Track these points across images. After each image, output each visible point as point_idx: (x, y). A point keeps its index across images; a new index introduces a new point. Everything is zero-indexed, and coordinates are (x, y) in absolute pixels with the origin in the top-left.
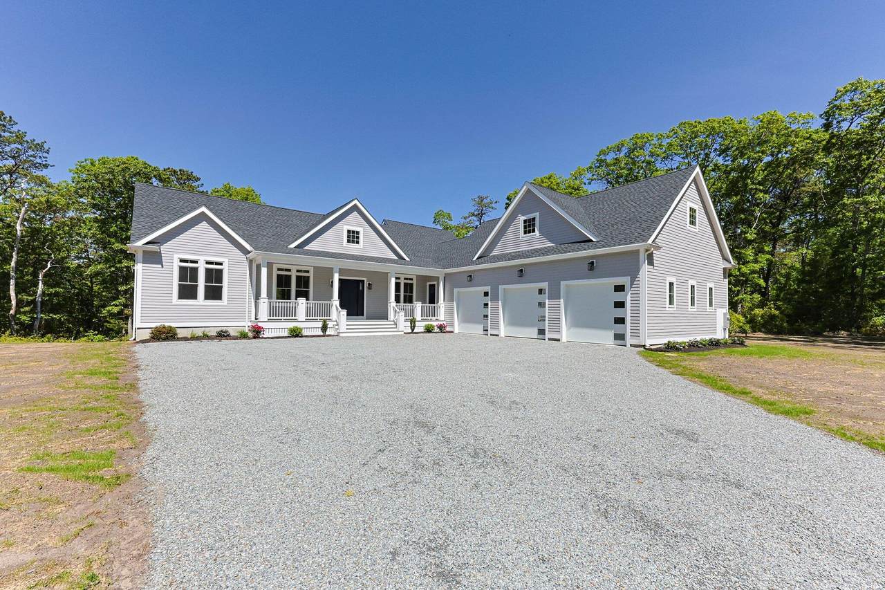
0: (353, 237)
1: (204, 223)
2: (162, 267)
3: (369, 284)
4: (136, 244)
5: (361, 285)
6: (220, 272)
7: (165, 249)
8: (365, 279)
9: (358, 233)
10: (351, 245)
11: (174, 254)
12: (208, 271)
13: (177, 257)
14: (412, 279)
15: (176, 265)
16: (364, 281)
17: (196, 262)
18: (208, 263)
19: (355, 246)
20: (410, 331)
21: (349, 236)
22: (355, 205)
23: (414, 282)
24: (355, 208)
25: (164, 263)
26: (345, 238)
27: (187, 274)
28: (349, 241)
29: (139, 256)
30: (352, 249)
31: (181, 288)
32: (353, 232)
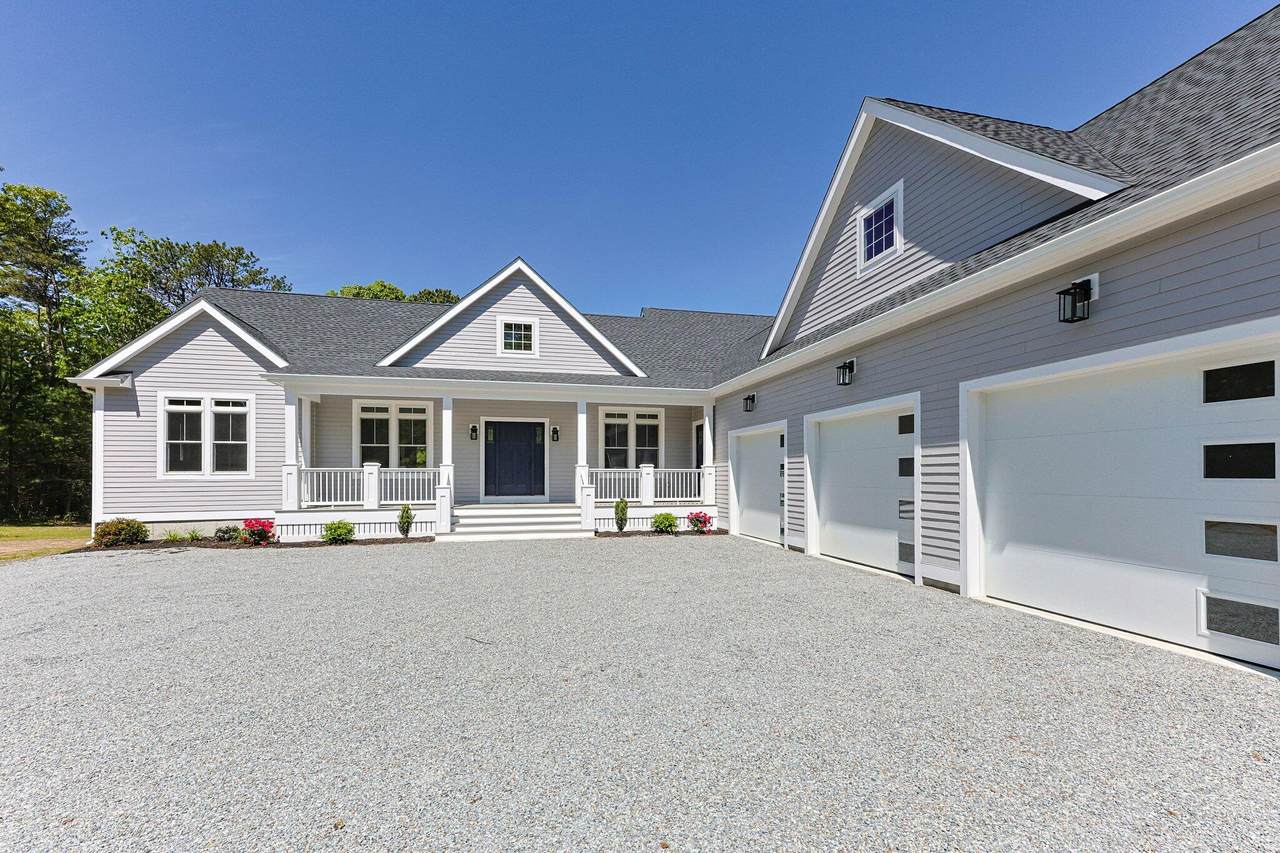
0: (518, 336)
1: (210, 332)
2: (138, 415)
3: (555, 431)
4: (85, 377)
5: (539, 432)
6: (241, 419)
7: (143, 383)
8: (546, 421)
9: (528, 328)
10: (514, 354)
11: (157, 391)
12: (220, 419)
13: (163, 395)
14: (655, 417)
15: (162, 410)
16: (543, 424)
17: (197, 403)
18: (219, 403)
19: (522, 354)
20: (615, 529)
21: (507, 336)
22: (519, 271)
23: (661, 423)
24: (519, 278)
25: (141, 409)
26: (500, 340)
27: (183, 425)
28: (508, 346)
29: (98, 399)
30: (517, 360)
31: (173, 450)
32: (518, 327)
